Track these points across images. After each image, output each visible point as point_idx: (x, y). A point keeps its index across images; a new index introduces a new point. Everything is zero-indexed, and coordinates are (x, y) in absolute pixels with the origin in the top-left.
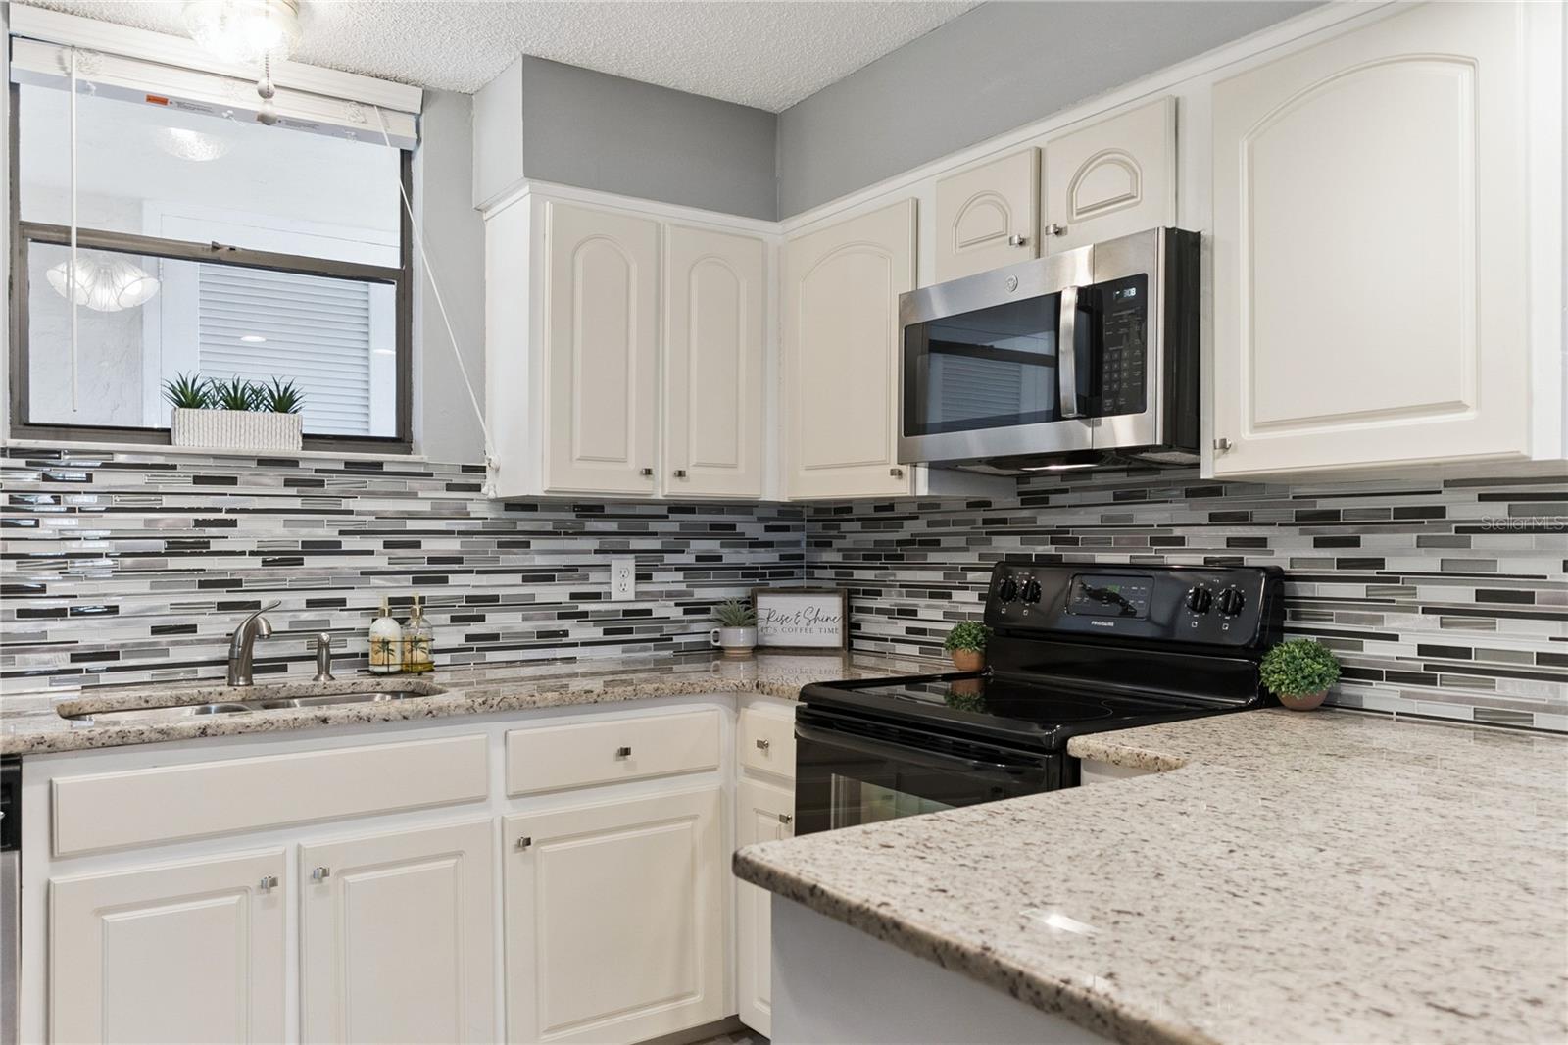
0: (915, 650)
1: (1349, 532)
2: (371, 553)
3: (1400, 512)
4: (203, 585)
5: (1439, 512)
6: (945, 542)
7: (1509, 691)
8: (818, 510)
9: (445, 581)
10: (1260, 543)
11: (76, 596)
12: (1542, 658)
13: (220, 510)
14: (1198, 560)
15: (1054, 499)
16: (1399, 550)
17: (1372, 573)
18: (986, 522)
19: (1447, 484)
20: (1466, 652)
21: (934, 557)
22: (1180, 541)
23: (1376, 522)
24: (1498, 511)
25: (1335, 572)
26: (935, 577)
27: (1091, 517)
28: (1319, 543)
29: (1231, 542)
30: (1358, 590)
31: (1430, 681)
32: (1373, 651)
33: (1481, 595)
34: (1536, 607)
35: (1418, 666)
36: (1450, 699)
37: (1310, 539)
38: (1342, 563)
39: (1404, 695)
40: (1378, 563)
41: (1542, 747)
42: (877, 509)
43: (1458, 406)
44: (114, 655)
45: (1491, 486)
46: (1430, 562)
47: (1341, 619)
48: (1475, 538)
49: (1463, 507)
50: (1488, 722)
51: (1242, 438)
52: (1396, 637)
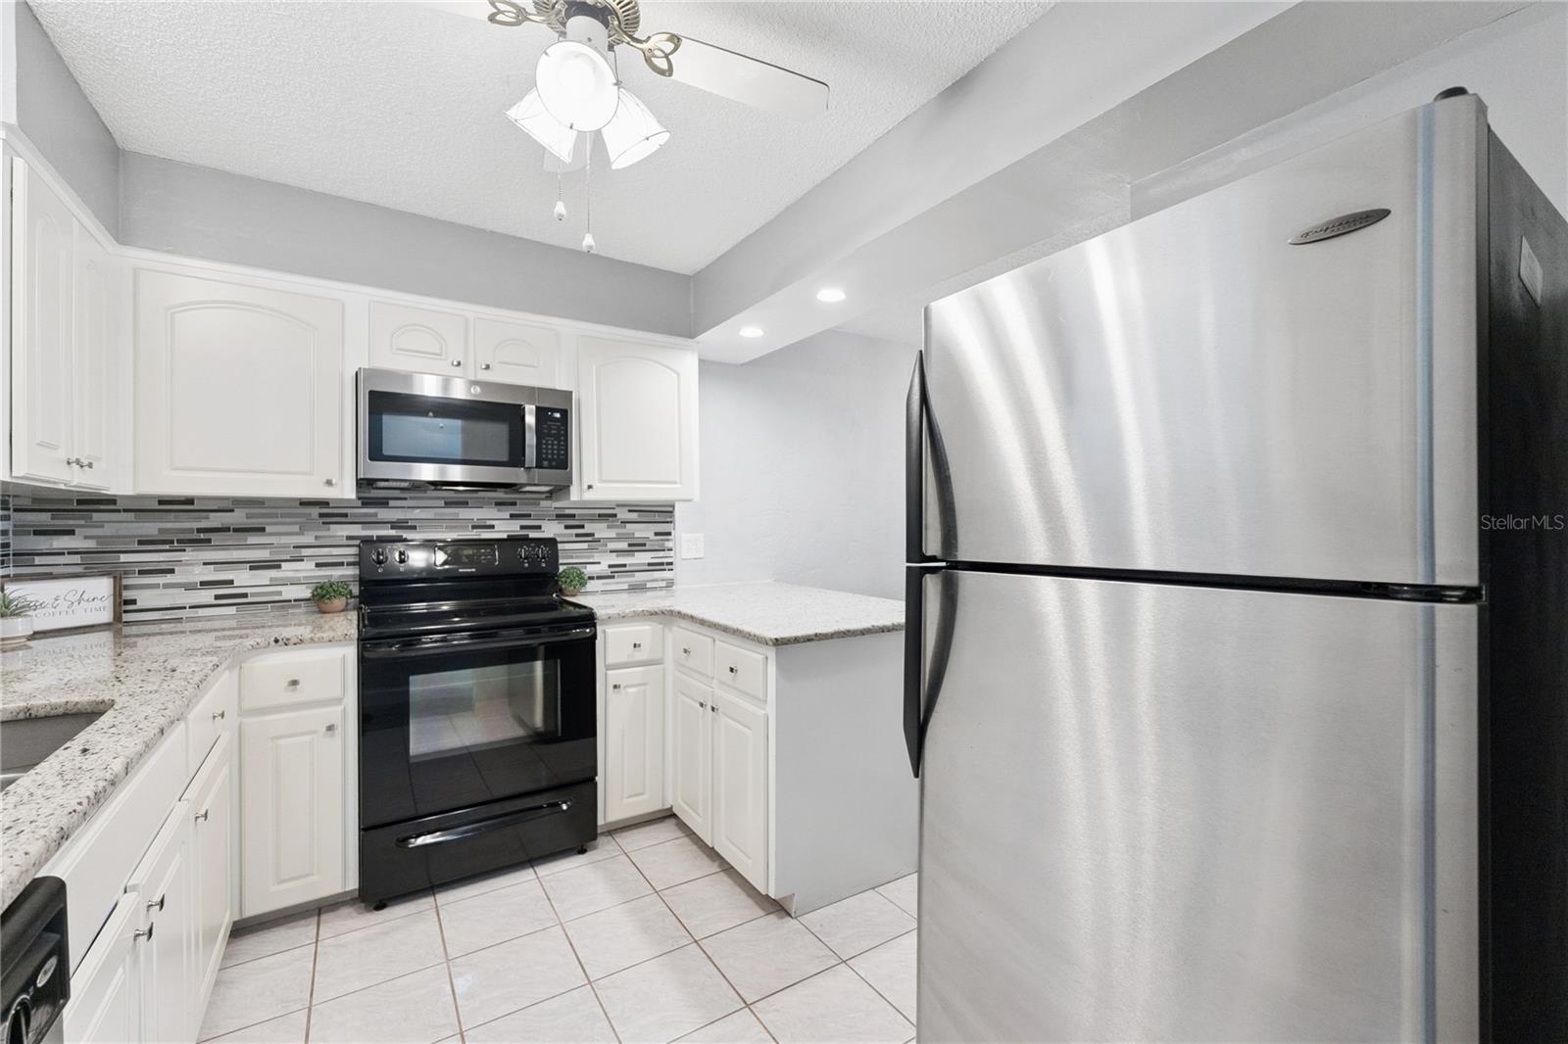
0: (232, 610)
1: (581, 523)
3: (599, 515)
5: (615, 515)
6: (268, 529)
7: (639, 577)
8: (35, 500)
10: (539, 527)
12: (649, 564)
14: (505, 536)
15: (392, 503)
16: (600, 530)
17: (590, 539)
18: (321, 515)
19: (618, 506)
20: (625, 566)
21: (252, 539)
22: (493, 527)
23: (592, 519)
24: (634, 516)
25: (574, 539)
28: (567, 527)
29: (522, 527)
30: (585, 546)
31: (613, 577)
32: (590, 570)
33: (630, 545)
34: (647, 548)
35: (608, 572)
36: (622, 582)
37: (563, 526)
38: (577, 535)
39: (603, 584)
40: (593, 535)
42: (161, 502)
43: (675, 483)
45: (633, 508)
46: (612, 534)
47: (577, 557)
48: (628, 525)
49: (623, 514)
50: (635, 588)
51: (596, 485)
52: (599, 563)
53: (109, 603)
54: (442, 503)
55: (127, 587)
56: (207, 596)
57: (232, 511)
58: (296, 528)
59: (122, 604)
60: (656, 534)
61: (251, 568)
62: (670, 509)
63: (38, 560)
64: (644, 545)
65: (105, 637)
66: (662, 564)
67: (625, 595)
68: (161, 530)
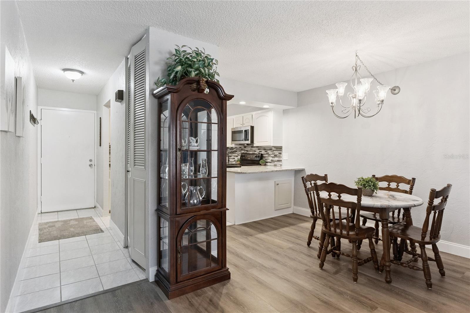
1: (267, 150)
3: (270, 149)
5: (272, 149)
6: (237, 151)
7: (276, 163)
10: (261, 151)
12: (278, 160)
14: (257, 153)
15: (247, 147)
16: (269, 152)
17: (268, 154)
20: (273, 160)
21: (236, 153)
22: (256, 151)
23: (268, 150)
24: (275, 149)
26: (237, 155)
27: (249, 149)
28: (265, 151)
29: (259, 151)
30: (267, 155)
31: (271, 163)
32: (268, 160)
33: (274, 156)
34: (277, 156)
35: (271, 161)
38: (266, 153)
41: (277, 167)
45: (275, 147)
46: (271, 153)
47: (266, 158)
48: (274, 151)
49: (273, 149)
50: (275, 165)
52: (270, 159)
54: (251, 147)
58: (239, 151)
60: (279, 153)
62: (281, 147)
64: (276, 156)
66: (280, 160)
67: (273, 167)
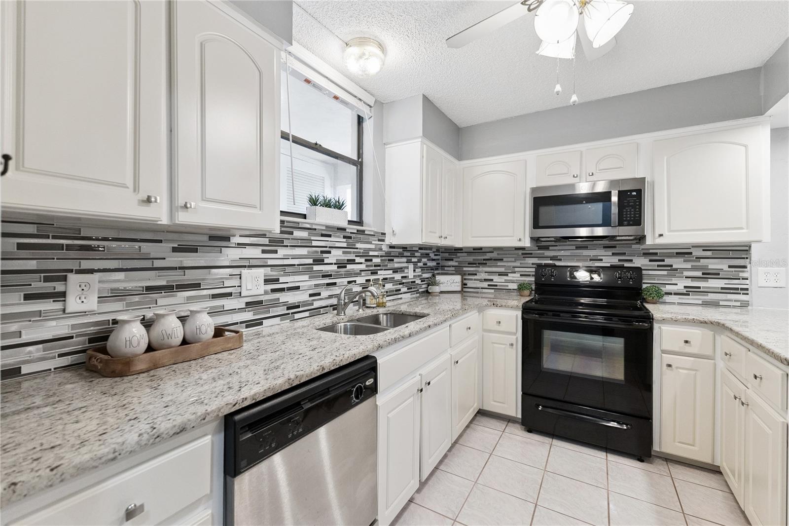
0: (493, 291)
1: (661, 258)
2: (361, 263)
3: (677, 253)
4: (323, 276)
5: (691, 253)
6: (504, 259)
7: (711, 297)
8: (445, 249)
9: (377, 273)
10: (631, 261)
11: (288, 283)
12: (722, 288)
13: (326, 247)
14: (609, 265)
15: (551, 248)
16: (677, 263)
17: (669, 268)
18: (523, 254)
19: (693, 247)
20: (699, 288)
21: (499, 264)
22: (601, 260)
23: (670, 256)
24: (709, 254)
25: (656, 268)
26: (502, 270)
27: (568, 253)
28: (650, 261)
29: (619, 260)
30: (665, 273)
31: (689, 295)
32: (668, 288)
33: (703, 274)
34: (721, 276)
35: (684, 291)
36: (692, 299)
37: (648, 260)
38: (658, 266)
39: (679, 298)
40: (671, 266)
41: (721, 309)
42: (474, 249)
43: (742, 228)
44: (298, 307)
45: (706, 248)
46: (688, 265)
47: (658, 280)
48: (701, 260)
49: (697, 253)
50: (706, 304)
51: (666, 233)
52: (677, 284)
53: (460, 284)
54: (574, 247)
55: (465, 279)
56: (485, 284)
57: (493, 252)
58: (513, 259)
59: (464, 285)
60: (730, 267)
61: (499, 275)
62: (747, 248)
63: (446, 268)
64: (719, 274)
65: (459, 295)
66: (737, 289)
67: (700, 308)
68: (474, 260)
